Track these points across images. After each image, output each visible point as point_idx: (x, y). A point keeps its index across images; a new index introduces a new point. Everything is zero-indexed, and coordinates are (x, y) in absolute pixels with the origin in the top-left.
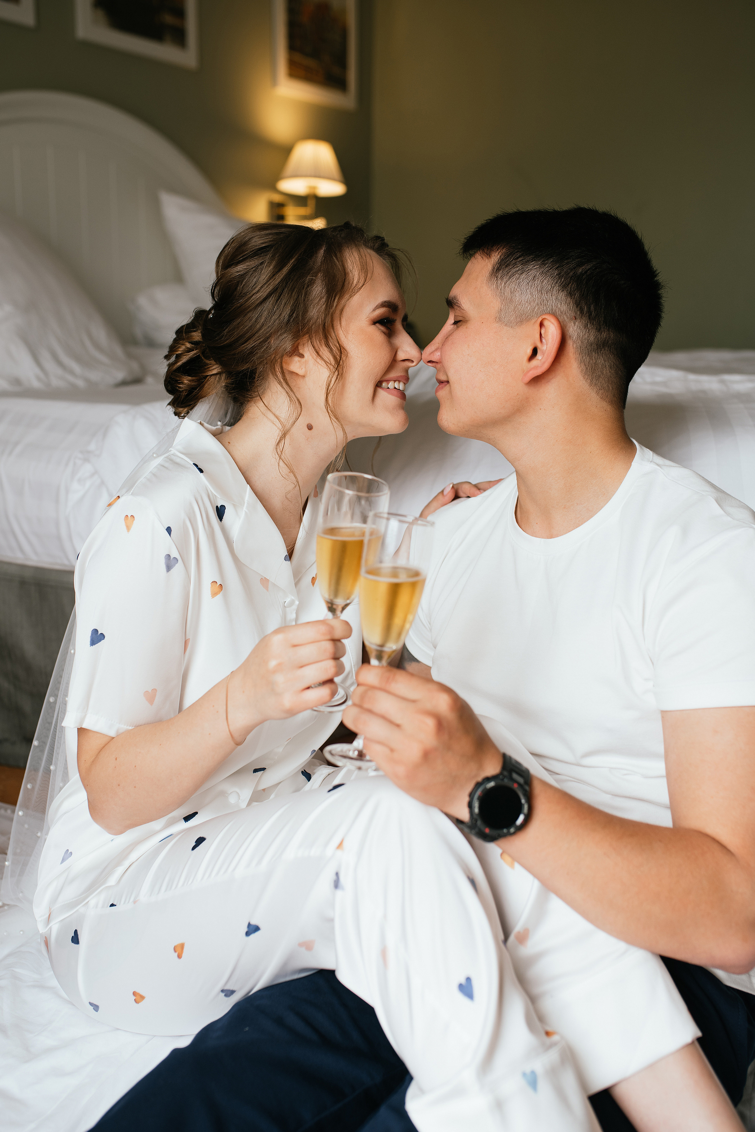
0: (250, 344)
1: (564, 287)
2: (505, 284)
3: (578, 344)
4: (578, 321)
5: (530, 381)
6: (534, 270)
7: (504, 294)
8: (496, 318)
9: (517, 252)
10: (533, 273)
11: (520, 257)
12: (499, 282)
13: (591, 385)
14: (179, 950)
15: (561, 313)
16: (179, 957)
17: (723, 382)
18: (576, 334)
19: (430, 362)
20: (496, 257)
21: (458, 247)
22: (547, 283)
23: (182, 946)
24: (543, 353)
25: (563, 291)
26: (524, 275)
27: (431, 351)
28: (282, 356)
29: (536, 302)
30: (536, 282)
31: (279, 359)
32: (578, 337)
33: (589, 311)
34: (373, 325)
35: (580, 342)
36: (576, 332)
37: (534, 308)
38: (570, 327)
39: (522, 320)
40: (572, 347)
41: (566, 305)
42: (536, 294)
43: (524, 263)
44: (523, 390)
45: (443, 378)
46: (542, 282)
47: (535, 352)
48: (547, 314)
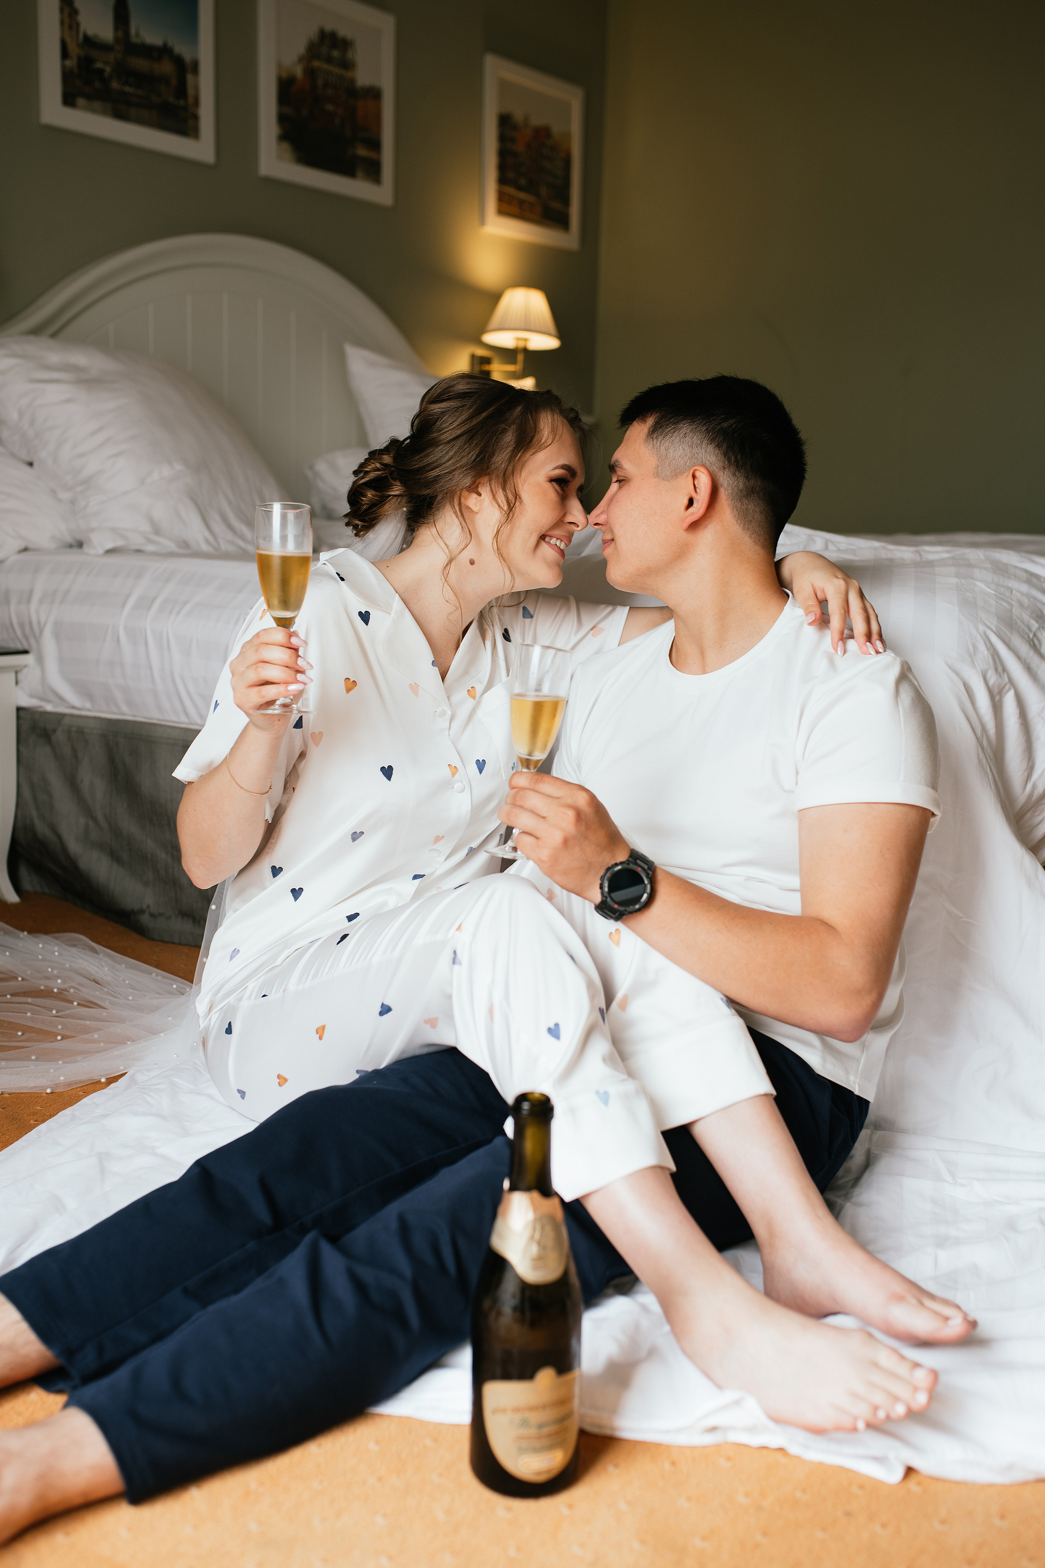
1: (712, 440)
2: (660, 443)
4: (727, 470)
5: (687, 527)
6: (685, 427)
7: (660, 451)
8: (654, 474)
10: (684, 431)
11: (671, 418)
12: (655, 442)
13: (744, 529)
14: (321, 1032)
15: (711, 463)
16: (321, 1038)
18: (726, 482)
19: (596, 524)
20: (651, 421)
22: (697, 438)
23: (323, 1028)
24: (698, 502)
25: (711, 444)
26: (675, 434)
27: (597, 513)
28: (462, 489)
29: (688, 456)
30: (687, 439)
31: (458, 492)
32: (729, 484)
33: (736, 461)
34: (549, 483)
35: (731, 489)
36: (728, 481)
37: (686, 463)
38: (720, 477)
39: (676, 474)
40: (724, 495)
41: (715, 457)
42: (688, 450)
43: (676, 423)
44: (682, 536)
45: (608, 537)
46: (692, 438)
47: (691, 501)
48: (698, 465)
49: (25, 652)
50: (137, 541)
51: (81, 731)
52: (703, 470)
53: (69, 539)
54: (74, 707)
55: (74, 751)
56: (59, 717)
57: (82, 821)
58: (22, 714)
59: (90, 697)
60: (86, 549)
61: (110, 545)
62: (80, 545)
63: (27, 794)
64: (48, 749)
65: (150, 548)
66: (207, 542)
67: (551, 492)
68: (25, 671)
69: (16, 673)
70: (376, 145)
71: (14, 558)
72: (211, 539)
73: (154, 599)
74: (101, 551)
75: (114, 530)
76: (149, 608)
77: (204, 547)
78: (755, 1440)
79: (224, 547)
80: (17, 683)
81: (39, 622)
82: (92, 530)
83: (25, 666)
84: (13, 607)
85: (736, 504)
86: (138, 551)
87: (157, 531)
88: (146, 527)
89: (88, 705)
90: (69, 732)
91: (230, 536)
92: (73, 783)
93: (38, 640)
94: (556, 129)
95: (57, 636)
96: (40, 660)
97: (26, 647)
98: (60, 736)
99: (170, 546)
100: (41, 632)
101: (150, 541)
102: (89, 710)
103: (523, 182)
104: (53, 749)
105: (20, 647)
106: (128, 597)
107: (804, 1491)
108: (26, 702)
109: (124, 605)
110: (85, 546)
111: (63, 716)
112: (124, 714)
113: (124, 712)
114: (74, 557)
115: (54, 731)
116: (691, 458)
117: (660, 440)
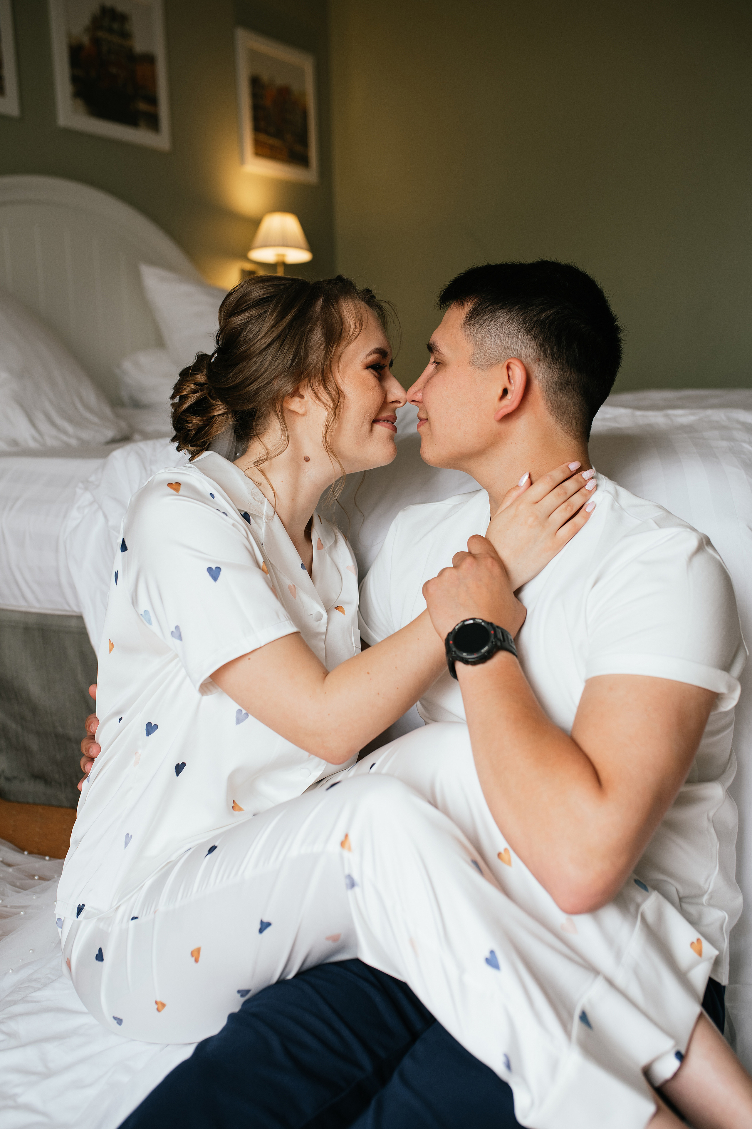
0: (254, 386)
1: (529, 331)
2: (477, 330)
3: (544, 384)
4: (542, 362)
5: (502, 418)
6: (502, 316)
7: (476, 339)
8: (470, 361)
9: (487, 302)
10: (501, 319)
11: (489, 306)
12: (472, 329)
13: (557, 421)
14: (196, 954)
15: (526, 356)
16: (197, 961)
17: (667, 416)
18: (541, 374)
19: (413, 401)
20: (468, 307)
21: (436, 299)
22: (513, 328)
23: (198, 950)
24: (513, 392)
25: (527, 335)
26: (492, 323)
27: (414, 392)
28: (283, 397)
29: (503, 347)
30: (501, 330)
31: (280, 400)
32: (543, 376)
33: (552, 353)
34: (366, 370)
35: (544, 380)
37: (501, 353)
38: (533, 369)
39: (492, 364)
40: (537, 389)
41: (531, 348)
42: (504, 340)
43: (493, 312)
44: (495, 426)
45: (423, 416)
46: (509, 328)
47: (505, 392)
48: (512, 358)
52: (517, 363)
66: (34, 439)
67: (369, 376)
70: (153, 101)
72: (37, 436)
77: (32, 444)
79: (50, 442)
85: (550, 396)
91: (54, 432)
99: (2, 445)
116: (505, 349)
117: (477, 327)
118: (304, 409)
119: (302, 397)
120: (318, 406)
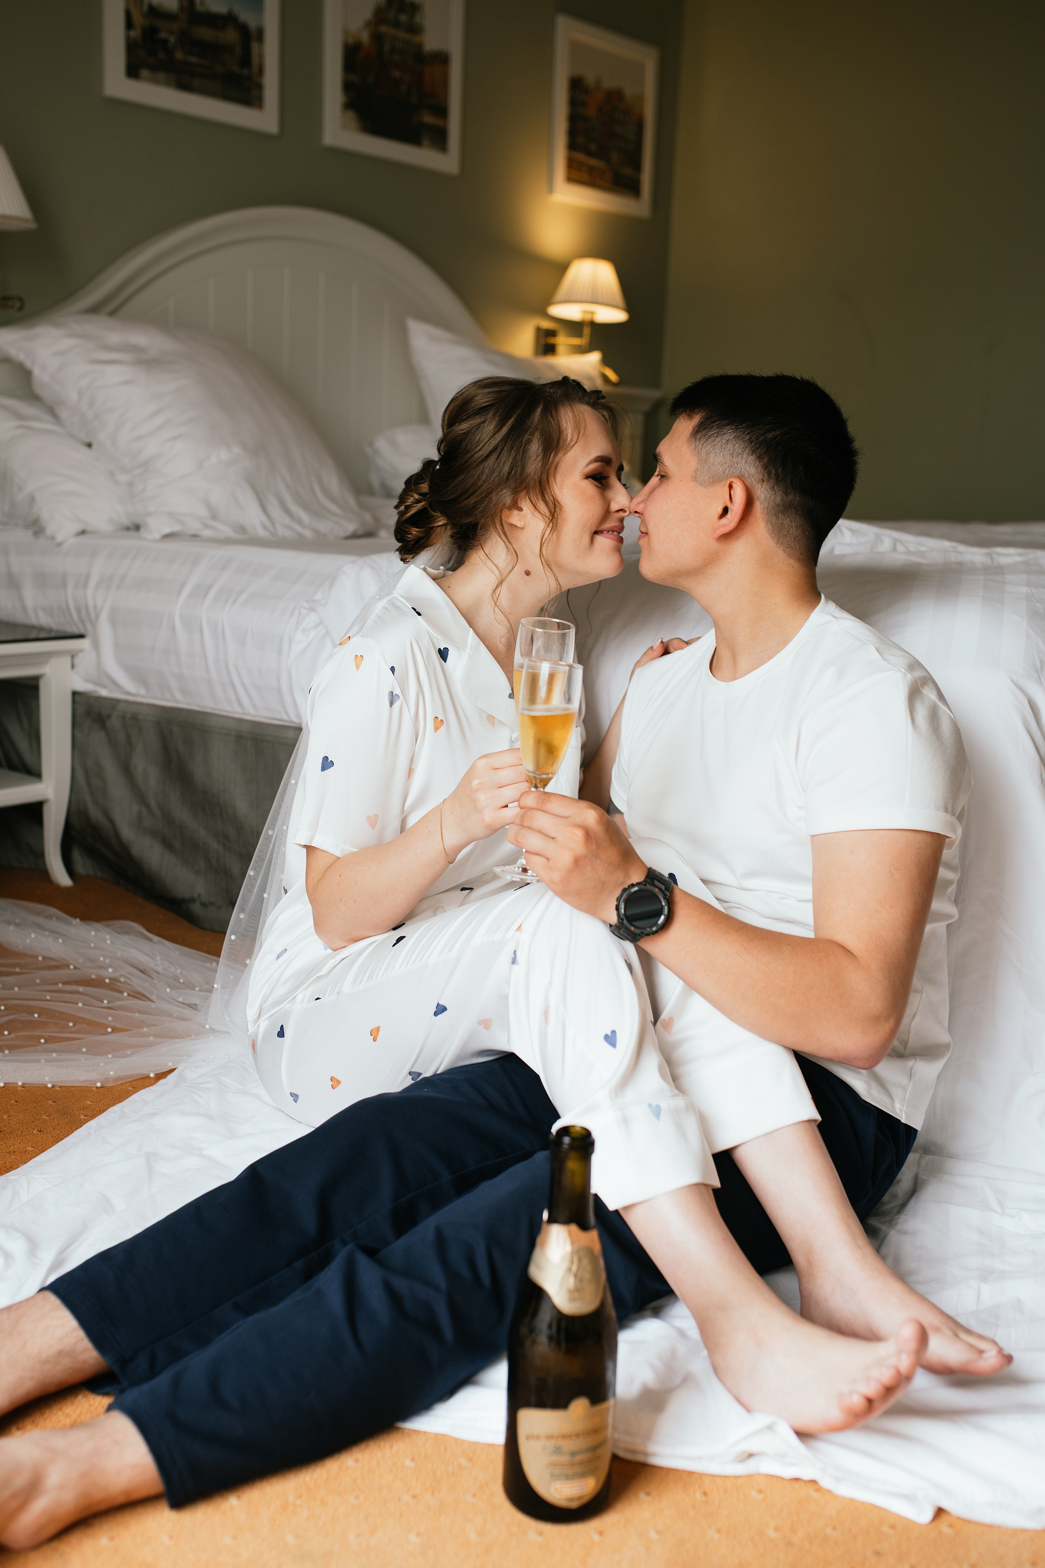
1: (754, 451)
2: (702, 445)
3: (765, 505)
4: (765, 482)
5: (720, 538)
6: (729, 433)
7: (701, 454)
8: (693, 477)
9: (715, 416)
10: (727, 436)
12: (698, 443)
13: (777, 543)
14: (375, 1033)
15: (749, 475)
16: (375, 1039)
18: (763, 496)
20: (696, 419)
22: (738, 447)
23: (378, 1029)
24: (733, 511)
25: (752, 455)
27: (639, 502)
28: (502, 510)
29: (727, 465)
30: (729, 445)
31: (500, 512)
32: (765, 498)
33: (777, 474)
34: (586, 479)
35: (767, 503)
36: (763, 494)
37: (725, 471)
38: (757, 489)
39: (714, 481)
40: (759, 508)
41: (755, 468)
42: (728, 457)
43: (720, 427)
44: (713, 545)
45: (644, 530)
46: (734, 446)
47: (725, 511)
48: (735, 477)
49: (81, 636)
50: (194, 526)
51: (135, 718)
52: (739, 483)
53: (126, 521)
54: (128, 693)
55: (128, 737)
56: (115, 702)
57: (135, 807)
58: (77, 698)
59: (145, 683)
60: (143, 533)
61: (167, 530)
62: (137, 528)
63: (81, 777)
64: (102, 734)
65: (207, 533)
66: (265, 527)
67: (589, 486)
68: (81, 655)
69: (73, 657)
71: (72, 541)
72: (268, 523)
73: (210, 587)
74: (158, 536)
75: (171, 515)
76: (205, 596)
77: (262, 535)
78: (788, 1472)
79: (282, 532)
80: (73, 667)
81: (95, 607)
82: (150, 514)
83: (81, 651)
84: (70, 591)
85: (771, 518)
86: (195, 536)
87: (214, 516)
88: (203, 512)
89: (142, 691)
90: (123, 718)
91: (287, 520)
92: (127, 770)
93: (94, 624)
94: (629, 92)
95: (113, 622)
96: (96, 645)
97: (82, 631)
98: (114, 723)
99: (227, 531)
100: (97, 617)
101: (207, 526)
102: (143, 697)
103: (593, 147)
104: (108, 734)
105: (76, 631)
106: (183, 585)
107: (835, 1528)
108: (82, 686)
109: (179, 593)
110: (142, 530)
111: (118, 701)
112: (177, 701)
113: (178, 700)
114: (129, 542)
115: (109, 716)
116: (728, 466)
117: (702, 442)
118: (522, 522)
119: (521, 509)
120: (537, 519)
